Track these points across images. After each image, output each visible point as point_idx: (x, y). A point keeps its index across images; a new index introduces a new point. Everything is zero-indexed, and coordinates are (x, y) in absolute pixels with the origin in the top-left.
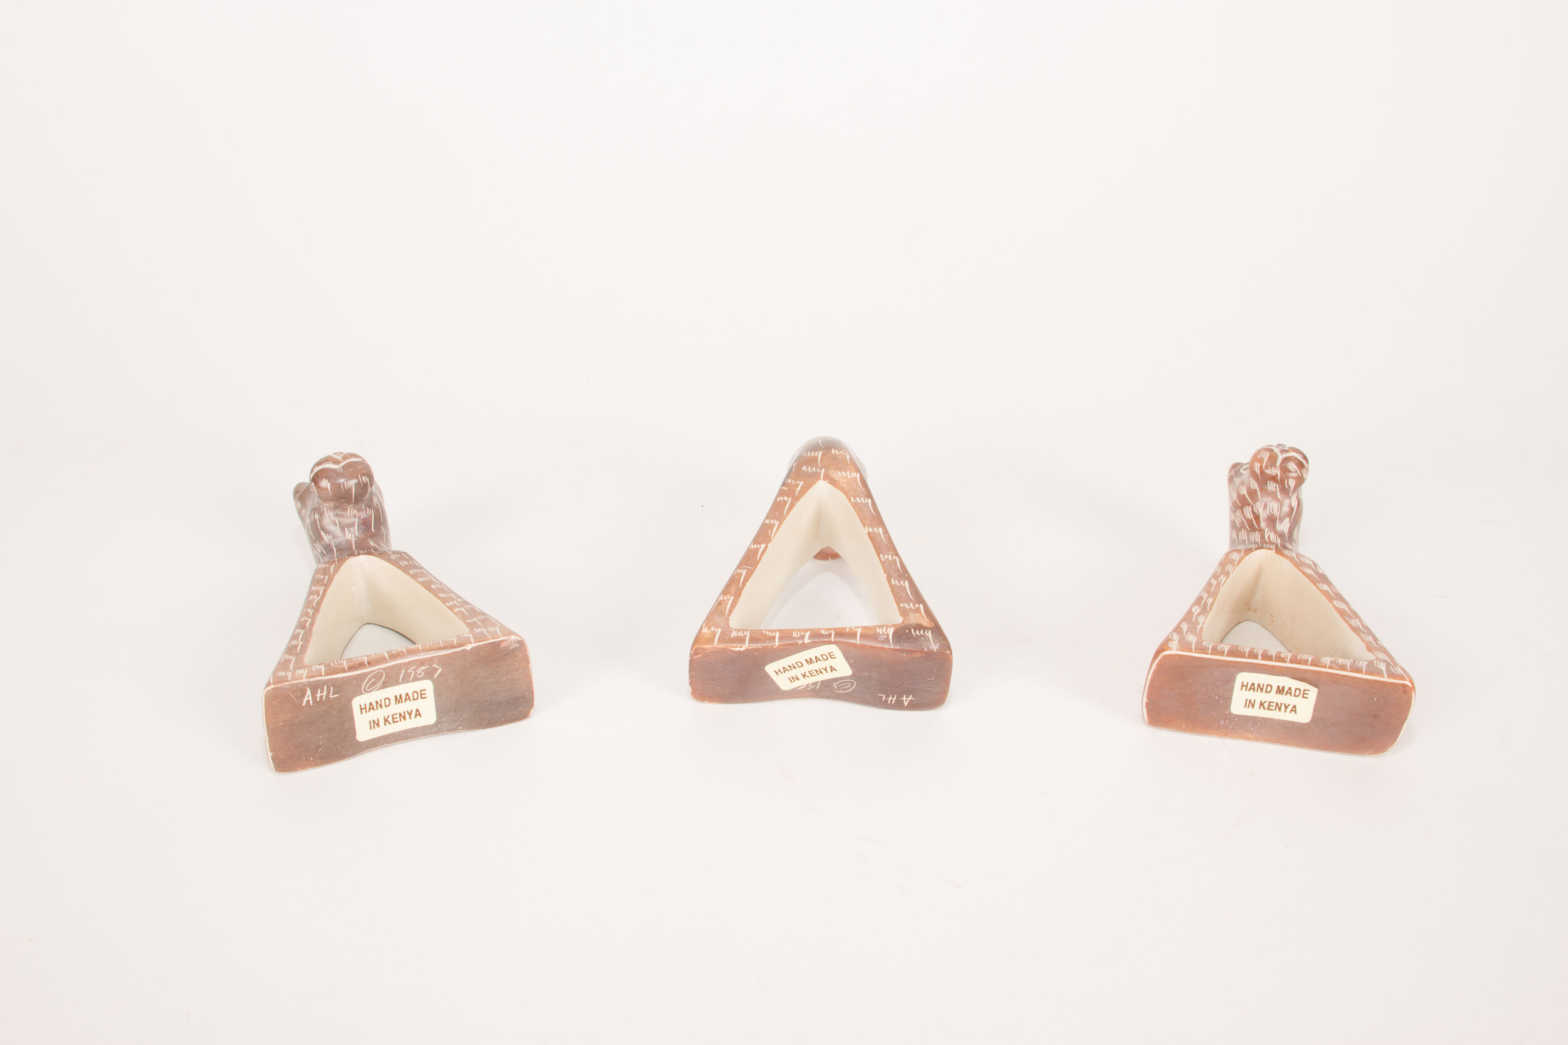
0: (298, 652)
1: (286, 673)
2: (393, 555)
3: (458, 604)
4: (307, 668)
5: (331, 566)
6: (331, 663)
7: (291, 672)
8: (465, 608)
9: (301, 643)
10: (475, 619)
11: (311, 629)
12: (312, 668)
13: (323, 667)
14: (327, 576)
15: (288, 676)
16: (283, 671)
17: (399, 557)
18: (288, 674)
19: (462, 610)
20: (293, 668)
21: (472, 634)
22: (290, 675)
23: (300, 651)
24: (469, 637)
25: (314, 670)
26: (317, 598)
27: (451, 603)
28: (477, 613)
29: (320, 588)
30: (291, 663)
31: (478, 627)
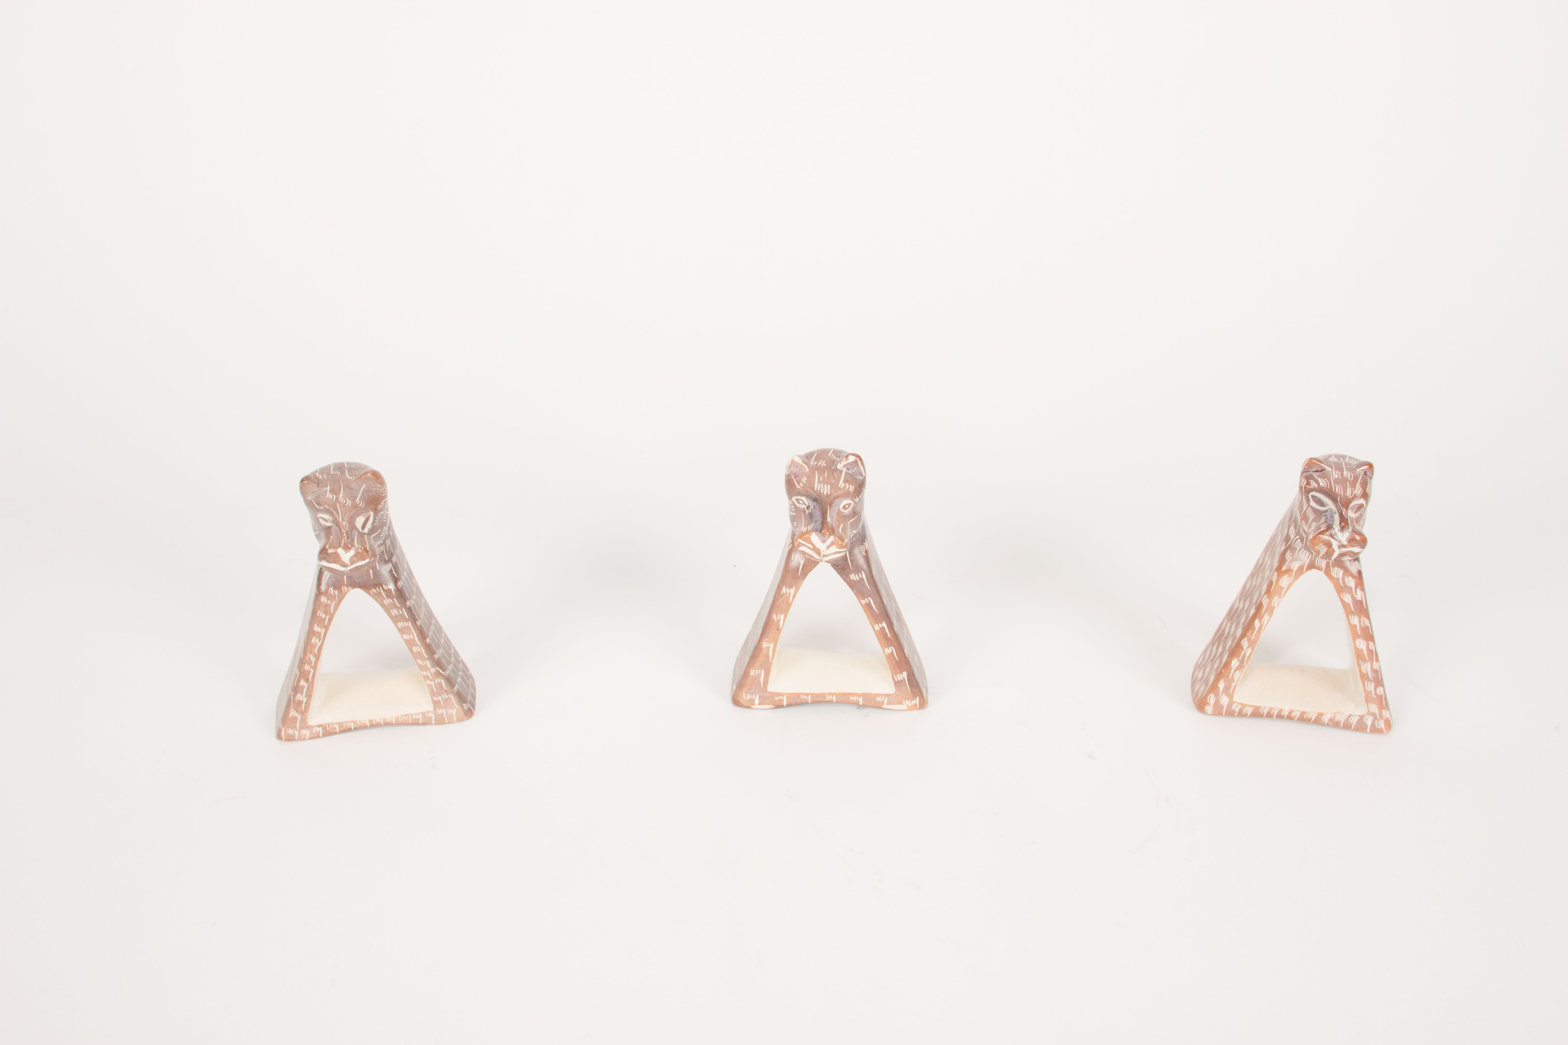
0: (303, 709)
1: (294, 732)
2: (386, 600)
3: (430, 676)
4: (309, 729)
5: (332, 602)
6: (327, 726)
7: (297, 731)
8: (435, 682)
9: (305, 700)
10: (440, 698)
11: (313, 682)
12: (313, 730)
13: (320, 730)
14: (328, 616)
15: (295, 734)
16: (292, 729)
17: (392, 603)
18: (295, 733)
19: (432, 685)
20: (299, 727)
21: (435, 715)
22: (297, 733)
23: (304, 709)
24: (432, 718)
25: (314, 731)
26: (319, 642)
27: (425, 673)
28: (443, 691)
29: (322, 630)
30: (297, 721)
31: (441, 707)
